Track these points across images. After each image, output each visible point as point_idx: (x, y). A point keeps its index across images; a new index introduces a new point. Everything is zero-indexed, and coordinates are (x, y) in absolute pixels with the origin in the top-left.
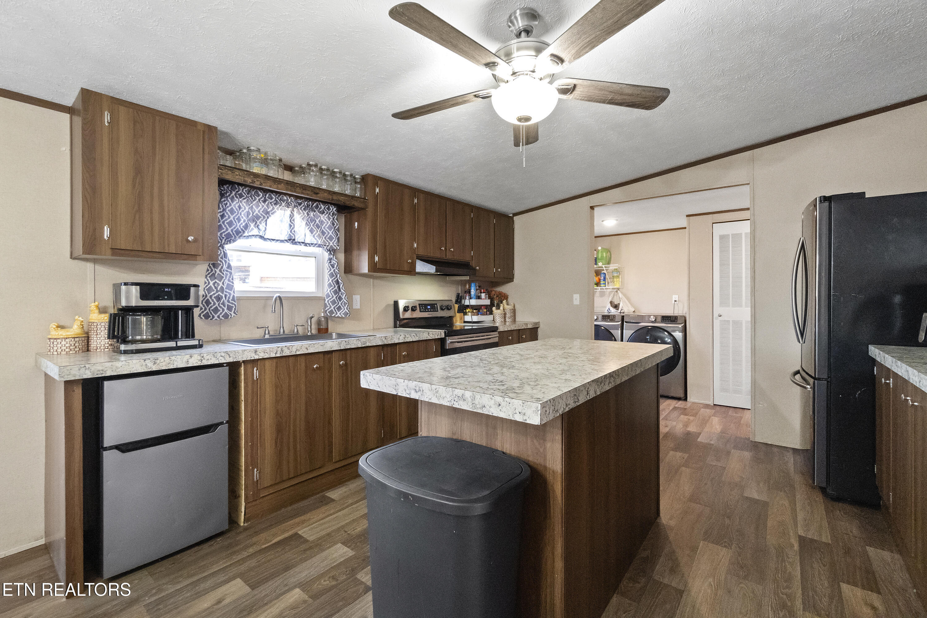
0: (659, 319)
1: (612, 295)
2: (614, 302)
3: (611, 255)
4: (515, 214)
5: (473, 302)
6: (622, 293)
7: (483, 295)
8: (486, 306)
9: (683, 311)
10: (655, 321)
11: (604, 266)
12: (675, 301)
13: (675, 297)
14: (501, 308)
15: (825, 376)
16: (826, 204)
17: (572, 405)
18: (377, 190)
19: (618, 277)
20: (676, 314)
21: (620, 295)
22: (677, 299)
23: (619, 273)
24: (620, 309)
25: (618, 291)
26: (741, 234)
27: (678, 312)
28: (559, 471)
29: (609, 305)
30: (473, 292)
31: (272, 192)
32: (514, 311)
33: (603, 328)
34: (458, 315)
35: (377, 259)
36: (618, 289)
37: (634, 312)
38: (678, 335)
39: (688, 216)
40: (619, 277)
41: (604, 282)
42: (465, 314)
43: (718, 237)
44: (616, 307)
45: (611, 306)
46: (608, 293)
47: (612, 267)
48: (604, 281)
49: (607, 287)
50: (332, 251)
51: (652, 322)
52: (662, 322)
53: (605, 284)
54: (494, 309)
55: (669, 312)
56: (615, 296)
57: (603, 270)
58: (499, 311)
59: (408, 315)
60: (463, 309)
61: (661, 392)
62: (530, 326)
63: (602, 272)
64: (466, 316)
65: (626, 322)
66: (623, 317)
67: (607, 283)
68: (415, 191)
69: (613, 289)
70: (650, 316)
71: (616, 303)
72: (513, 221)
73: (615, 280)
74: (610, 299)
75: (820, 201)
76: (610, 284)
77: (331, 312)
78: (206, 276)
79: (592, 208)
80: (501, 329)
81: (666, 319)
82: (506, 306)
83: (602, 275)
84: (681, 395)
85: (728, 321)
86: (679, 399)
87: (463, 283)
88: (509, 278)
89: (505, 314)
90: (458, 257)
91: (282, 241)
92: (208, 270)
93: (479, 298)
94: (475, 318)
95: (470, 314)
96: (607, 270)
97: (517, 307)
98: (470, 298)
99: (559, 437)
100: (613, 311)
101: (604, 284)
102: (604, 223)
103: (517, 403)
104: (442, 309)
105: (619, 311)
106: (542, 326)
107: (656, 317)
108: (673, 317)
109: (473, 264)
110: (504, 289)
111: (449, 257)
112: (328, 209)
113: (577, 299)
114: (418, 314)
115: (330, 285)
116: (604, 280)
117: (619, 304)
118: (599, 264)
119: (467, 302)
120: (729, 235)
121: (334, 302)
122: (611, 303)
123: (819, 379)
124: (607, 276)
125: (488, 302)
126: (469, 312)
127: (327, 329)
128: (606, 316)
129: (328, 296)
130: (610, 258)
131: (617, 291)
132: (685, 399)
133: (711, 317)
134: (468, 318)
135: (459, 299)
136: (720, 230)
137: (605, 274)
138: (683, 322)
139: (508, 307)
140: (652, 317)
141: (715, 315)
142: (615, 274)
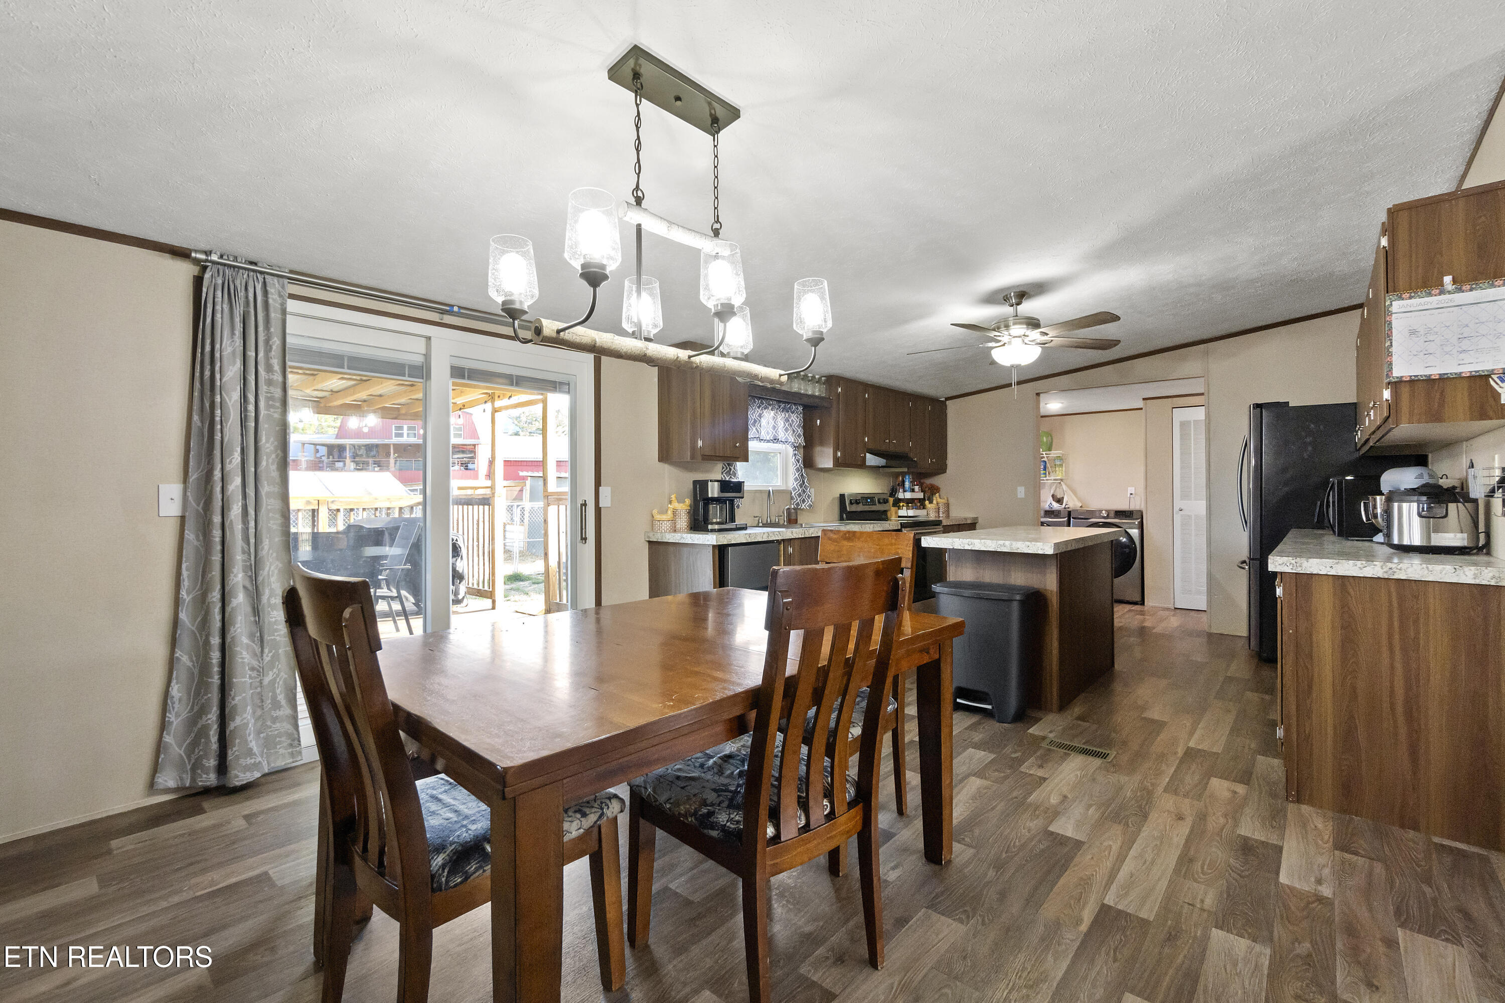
0: (1112, 515)
1: (1054, 487)
2: (1057, 496)
3: (1052, 439)
4: (947, 399)
5: (908, 495)
6: (1066, 485)
7: (917, 488)
8: (919, 499)
9: (1140, 505)
10: (1108, 517)
11: (1044, 452)
12: (1131, 494)
13: (1131, 490)
14: (935, 502)
15: (1258, 557)
16: (1259, 409)
17: (1065, 550)
18: (840, 390)
19: (1061, 465)
20: (1132, 508)
21: (1064, 487)
22: (1133, 492)
23: (1062, 461)
24: (1064, 504)
25: (1062, 482)
27: (1135, 505)
28: (1055, 590)
29: (1051, 498)
30: (907, 484)
31: (764, 399)
32: (947, 505)
34: (893, 509)
35: (839, 454)
36: (1062, 480)
37: (1081, 507)
38: (1134, 532)
39: (1144, 399)
41: (1045, 472)
42: (899, 508)
43: (1179, 424)
44: (1059, 501)
45: (1054, 500)
46: (1049, 485)
47: (1054, 453)
49: (1048, 478)
50: (796, 448)
52: (1115, 518)
53: (1046, 474)
54: (927, 502)
55: (1124, 506)
56: (1058, 489)
57: (1044, 457)
58: (932, 505)
59: (854, 508)
60: (897, 503)
61: (1115, 597)
62: (969, 522)
64: (899, 511)
65: (1073, 518)
66: (1069, 513)
67: (1048, 473)
68: (866, 386)
69: (1055, 480)
70: (1101, 511)
71: (1059, 497)
72: (946, 406)
73: (1058, 469)
74: (1052, 492)
75: (1254, 408)
76: (1051, 474)
77: (798, 504)
78: (722, 473)
79: (1038, 394)
80: (944, 523)
81: (1120, 514)
82: (939, 500)
83: (1042, 463)
84: (1138, 598)
85: (1190, 517)
86: (1135, 603)
87: (897, 475)
88: (941, 469)
89: (939, 509)
90: (899, 450)
91: (768, 441)
92: (723, 468)
93: (913, 491)
94: (911, 513)
95: (905, 508)
96: (1047, 457)
97: (951, 501)
98: (904, 491)
99: (1055, 571)
100: (1056, 506)
101: (1044, 474)
102: (1048, 405)
103: (1039, 544)
104: (879, 502)
105: (1064, 506)
106: (980, 520)
107: (1108, 512)
108: (1128, 512)
109: (911, 455)
110: (937, 481)
111: (892, 449)
112: (798, 409)
113: (1021, 492)
114: (860, 508)
115: (796, 479)
116: (1045, 469)
117: (1063, 498)
119: (901, 495)
120: (1190, 422)
121: (800, 495)
122: (1053, 496)
123: (1253, 559)
124: (1048, 465)
125: (921, 495)
126: (903, 506)
127: (796, 520)
128: (1049, 511)
129: (794, 489)
130: (1052, 443)
131: (1060, 483)
132: (1142, 603)
133: (1171, 511)
134: (902, 512)
135: (893, 492)
136: (1180, 415)
137: (1046, 462)
138: (1140, 516)
139: (942, 501)
140: (1104, 512)
141: (1176, 509)
142: (1058, 463)
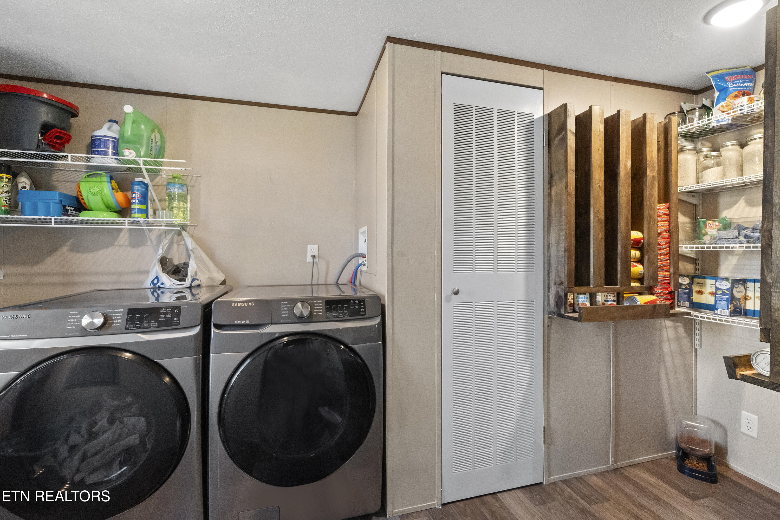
0: (320, 309)
1: (166, 242)
2: (172, 260)
6: (192, 237)
9: (326, 277)
10: (310, 319)
11: (141, 160)
12: (314, 257)
19: (183, 198)
21: (189, 242)
22: (316, 253)
23: (185, 189)
25: (184, 233)
26: (491, 110)
29: (159, 267)
33: (128, 355)
36: (184, 227)
37: (224, 283)
40: (186, 198)
41: (143, 207)
44: (178, 271)
45: (164, 270)
46: (153, 237)
48: (141, 203)
49: (151, 219)
51: (301, 319)
53: (145, 212)
56: (175, 246)
57: (141, 173)
63: (137, 179)
65: (218, 327)
67: (151, 212)
69: (168, 225)
70: (293, 302)
71: (176, 262)
73: (175, 204)
74: (160, 251)
76: (160, 212)
81: (338, 307)
83: (137, 187)
96: (150, 173)
100: (170, 283)
101: (140, 211)
105: (187, 283)
108: (354, 300)
116: (144, 199)
117: (186, 265)
118: (127, 152)
120: (470, 108)
122: (163, 262)
124: (152, 193)
128: (142, 310)
131: (179, 234)
133: (437, 297)
137: (146, 185)
138: (380, 312)
142: (176, 191)
